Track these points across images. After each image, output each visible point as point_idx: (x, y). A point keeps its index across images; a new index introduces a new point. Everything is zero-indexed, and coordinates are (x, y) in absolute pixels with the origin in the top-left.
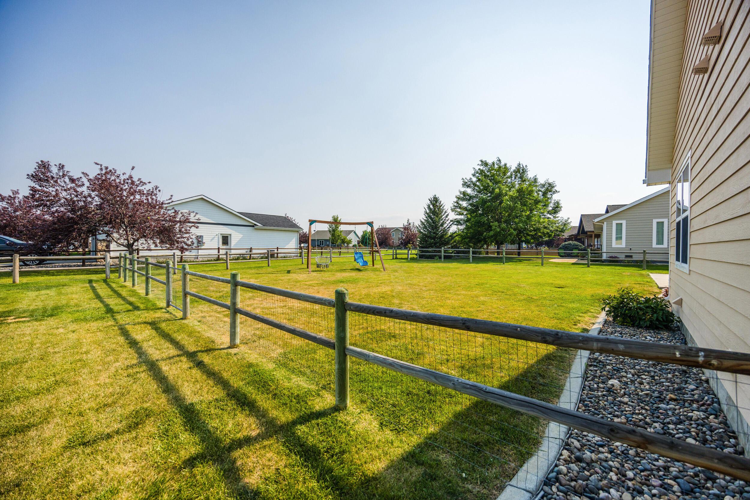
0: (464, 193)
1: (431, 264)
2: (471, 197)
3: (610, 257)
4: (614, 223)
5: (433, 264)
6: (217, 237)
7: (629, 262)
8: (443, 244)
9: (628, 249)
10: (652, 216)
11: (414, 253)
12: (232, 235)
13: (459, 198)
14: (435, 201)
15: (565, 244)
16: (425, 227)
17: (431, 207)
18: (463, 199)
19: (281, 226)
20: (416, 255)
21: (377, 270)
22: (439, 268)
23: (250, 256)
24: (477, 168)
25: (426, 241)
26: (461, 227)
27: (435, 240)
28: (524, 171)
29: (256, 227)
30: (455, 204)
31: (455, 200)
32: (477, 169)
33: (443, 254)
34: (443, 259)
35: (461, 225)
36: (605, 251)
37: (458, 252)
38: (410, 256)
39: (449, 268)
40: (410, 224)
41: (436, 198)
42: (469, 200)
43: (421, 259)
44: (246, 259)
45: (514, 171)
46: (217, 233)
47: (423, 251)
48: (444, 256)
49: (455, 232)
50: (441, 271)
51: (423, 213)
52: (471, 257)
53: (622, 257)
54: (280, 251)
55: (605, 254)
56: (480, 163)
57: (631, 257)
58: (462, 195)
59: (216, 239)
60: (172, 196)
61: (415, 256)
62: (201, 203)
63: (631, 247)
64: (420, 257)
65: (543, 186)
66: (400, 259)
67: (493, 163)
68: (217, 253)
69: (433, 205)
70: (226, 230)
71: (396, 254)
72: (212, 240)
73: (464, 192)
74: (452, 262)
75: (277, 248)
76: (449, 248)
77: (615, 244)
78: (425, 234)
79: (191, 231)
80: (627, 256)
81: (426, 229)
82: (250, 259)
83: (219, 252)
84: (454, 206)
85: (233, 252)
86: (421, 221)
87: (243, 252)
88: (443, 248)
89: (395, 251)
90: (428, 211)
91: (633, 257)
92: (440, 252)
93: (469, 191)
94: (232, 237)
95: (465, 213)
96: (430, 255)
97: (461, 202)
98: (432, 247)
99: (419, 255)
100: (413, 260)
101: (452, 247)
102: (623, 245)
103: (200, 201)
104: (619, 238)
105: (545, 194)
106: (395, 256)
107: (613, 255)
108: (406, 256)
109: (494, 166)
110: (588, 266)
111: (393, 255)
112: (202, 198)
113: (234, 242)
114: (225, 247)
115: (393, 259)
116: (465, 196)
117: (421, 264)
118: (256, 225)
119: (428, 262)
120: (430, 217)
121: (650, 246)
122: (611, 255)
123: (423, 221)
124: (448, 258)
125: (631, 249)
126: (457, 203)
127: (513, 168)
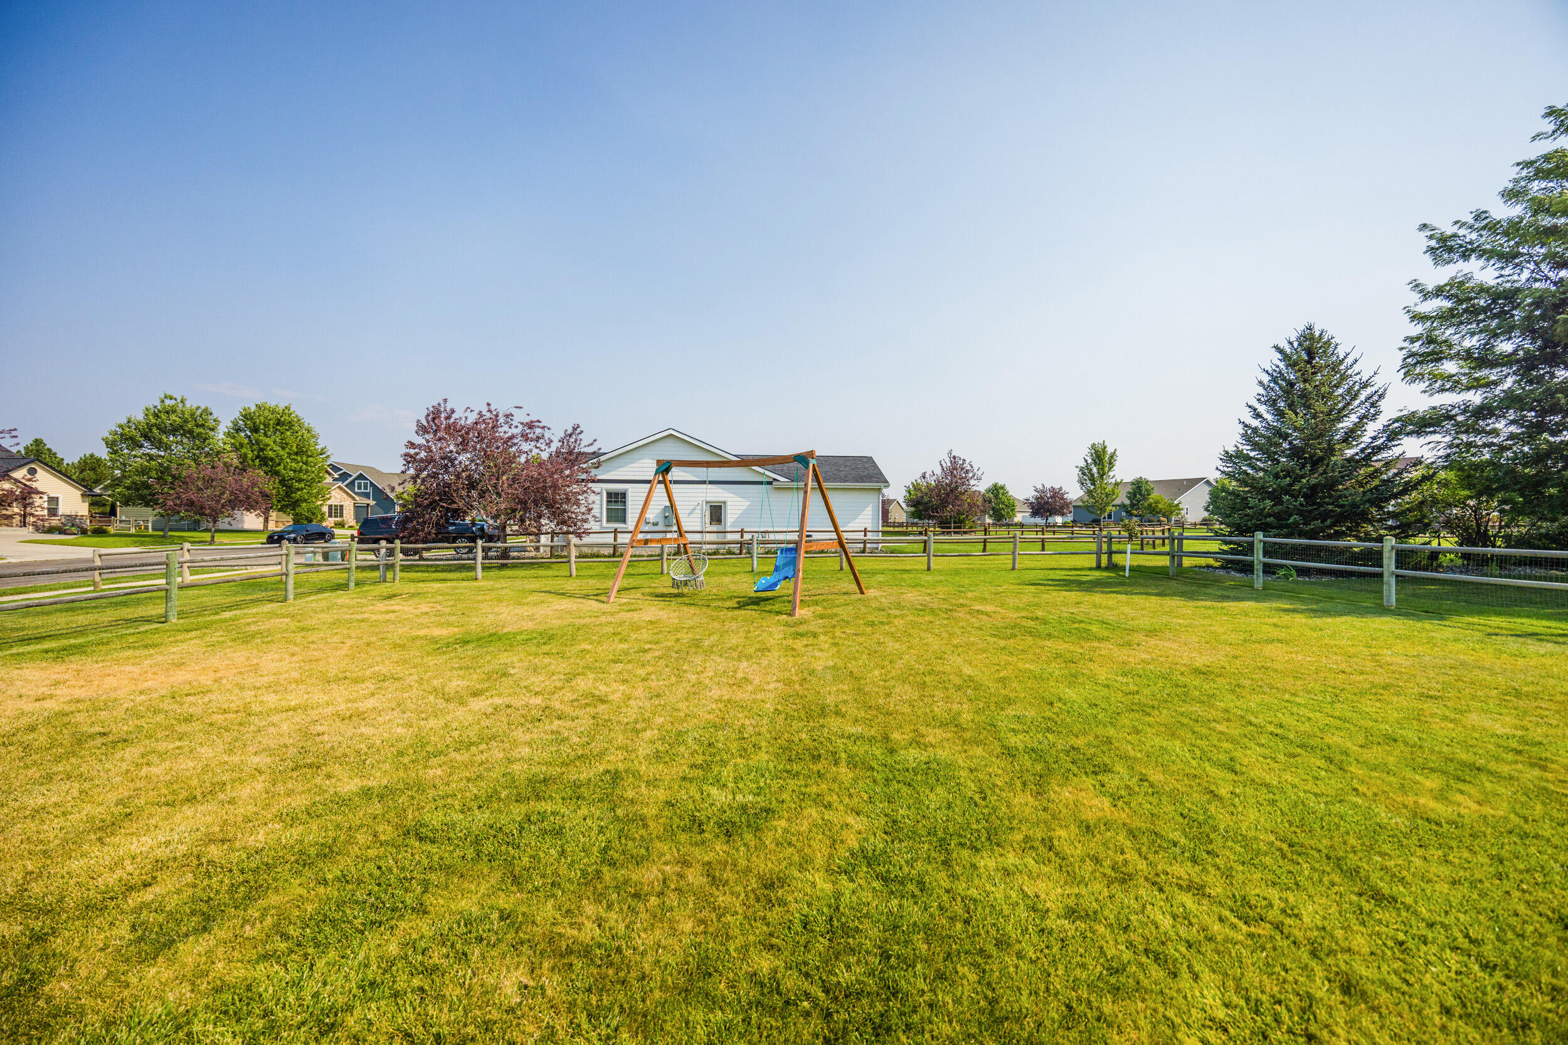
6: (700, 507)
12: (729, 503)
29: (775, 484)
46: (701, 500)
59: (699, 511)
70: (716, 494)
71: (1110, 553)
72: (690, 514)
85: (729, 538)
94: (729, 507)
111: (1099, 553)
112: (673, 435)
114: (714, 528)
118: (774, 480)
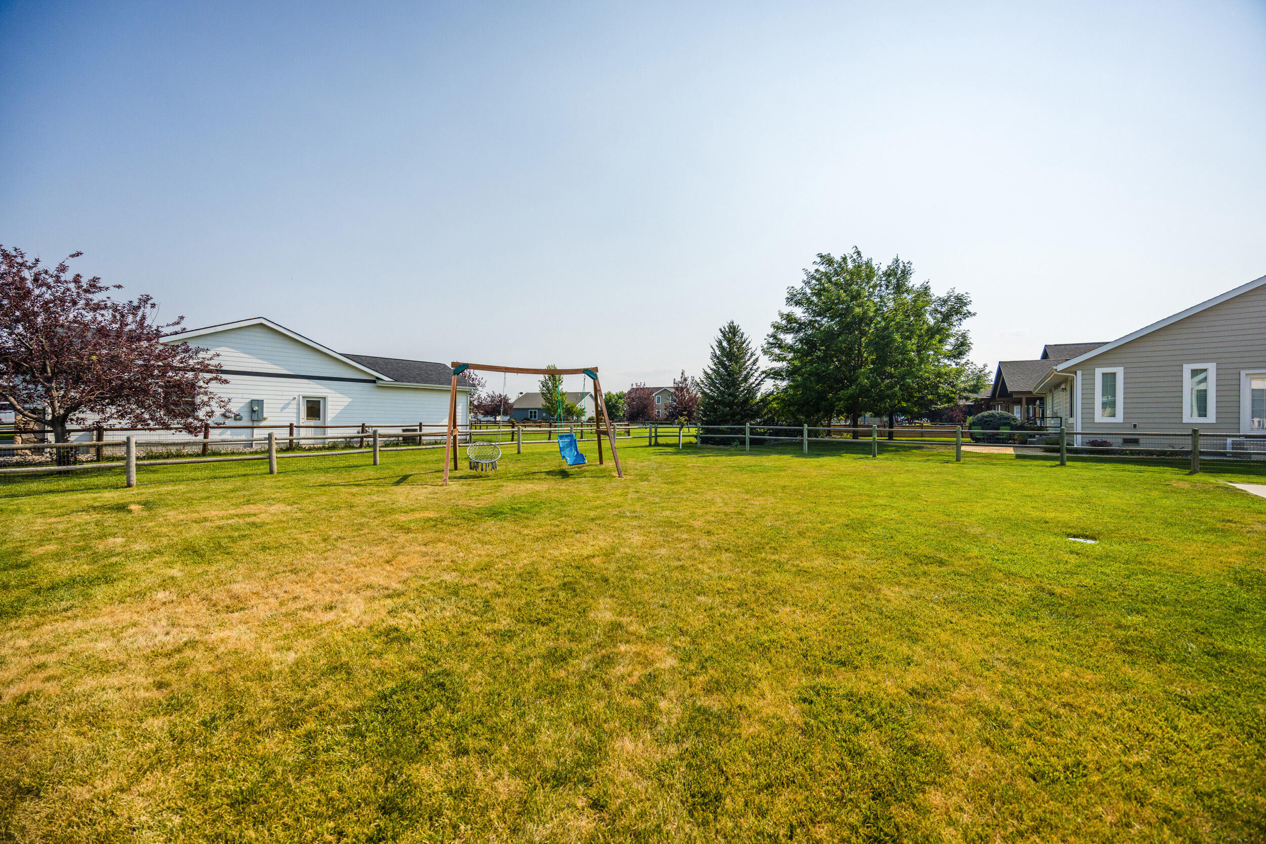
0: (789, 318)
1: (724, 458)
2: (802, 326)
3: (1093, 443)
4: (1099, 372)
5: (728, 458)
6: (295, 402)
7: (1132, 452)
8: (747, 416)
9: (1128, 426)
10: (1182, 357)
11: (690, 433)
12: (329, 400)
13: (777, 327)
14: (732, 333)
15: (983, 417)
16: (713, 384)
17: (725, 344)
18: (787, 330)
19: (431, 382)
20: (696, 437)
21: (604, 474)
22: (742, 469)
23: (362, 442)
24: (812, 269)
25: (715, 411)
26: (784, 384)
27: (731, 408)
28: (906, 273)
29: (379, 383)
30: (771, 340)
31: (771, 331)
32: (812, 271)
33: (748, 435)
34: (748, 447)
35: (783, 379)
36: (1079, 431)
37: (777, 433)
38: (683, 440)
39: (765, 470)
40: (685, 380)
41: (734, 328)
42: (798, 331)
43: (705, 446)
44: (353, 447)
45: (885, 274)
46: (296, 395)
47: (707, 431)
48: (750, 439)
49: (772, 393)
50: (745, 478)
51: (710, 355)
52: (806, 442)
53: (1116, 444)
54: (425, 430)
55: (1079, 437)
56: (818, 260)
57: (1136, 442)
58: (784, 322)
59: (294, 405)
60: (182, 318)
61: (694, 440)
62: (260, 335)
63: (1134, 422)
64: (702, 442)
65: (945, 302)
66: (663, 445)
67: (844, 259)
68: (288, 436)
69: (729, 341)
70: (315, 389)
71: (656, 436)
72: (283, 408)
73: (788, 315)
74: (769, 453)
75: (421, 425)
76: (759, 424)
77: (1100, 417)
78: (712, 398)
79: (210, 390)
80: (1126, 441)
81: (715, 387)
82: (361, 447)
83: (291, 434)
84: (769, 343)
85: (330, 433)
86: (705, 372)
87: (353, 432)
88: (748, 424)
89: (653, 430)
90: (718, 353)
91: (1141, 441)
92: (743, 431)
93: (799, 313)
94: (329, 403)
95: (790, 356)
96: (723, 438)
97: (782, 336)
98: (726, 422)
99: (701, 438)
100: (689, 448)
101: (765, 423)
102: (1119, 418)
103: (258, 330)
104: (1109, 405)
105: (946, 317)
106: (653, 440)
107: (1099, 439)
108: (674, 440)
109: (846, 263)
110: (1063, 464)
111: (650, 437)
112: (261, 324)
113: (332, 412)
114: (312, 423)
115: (650, 445)
116: (790, 324)
117: (704, 459)
118: (378, 378)
119: (720, 453)
120: (721, 363)
121: (1177, 421)
122: (1092, 438)
123: (710, 372)
124: (759, 445)
125: (1135, 426)
126: (774, 336)
127: (884, 268)
